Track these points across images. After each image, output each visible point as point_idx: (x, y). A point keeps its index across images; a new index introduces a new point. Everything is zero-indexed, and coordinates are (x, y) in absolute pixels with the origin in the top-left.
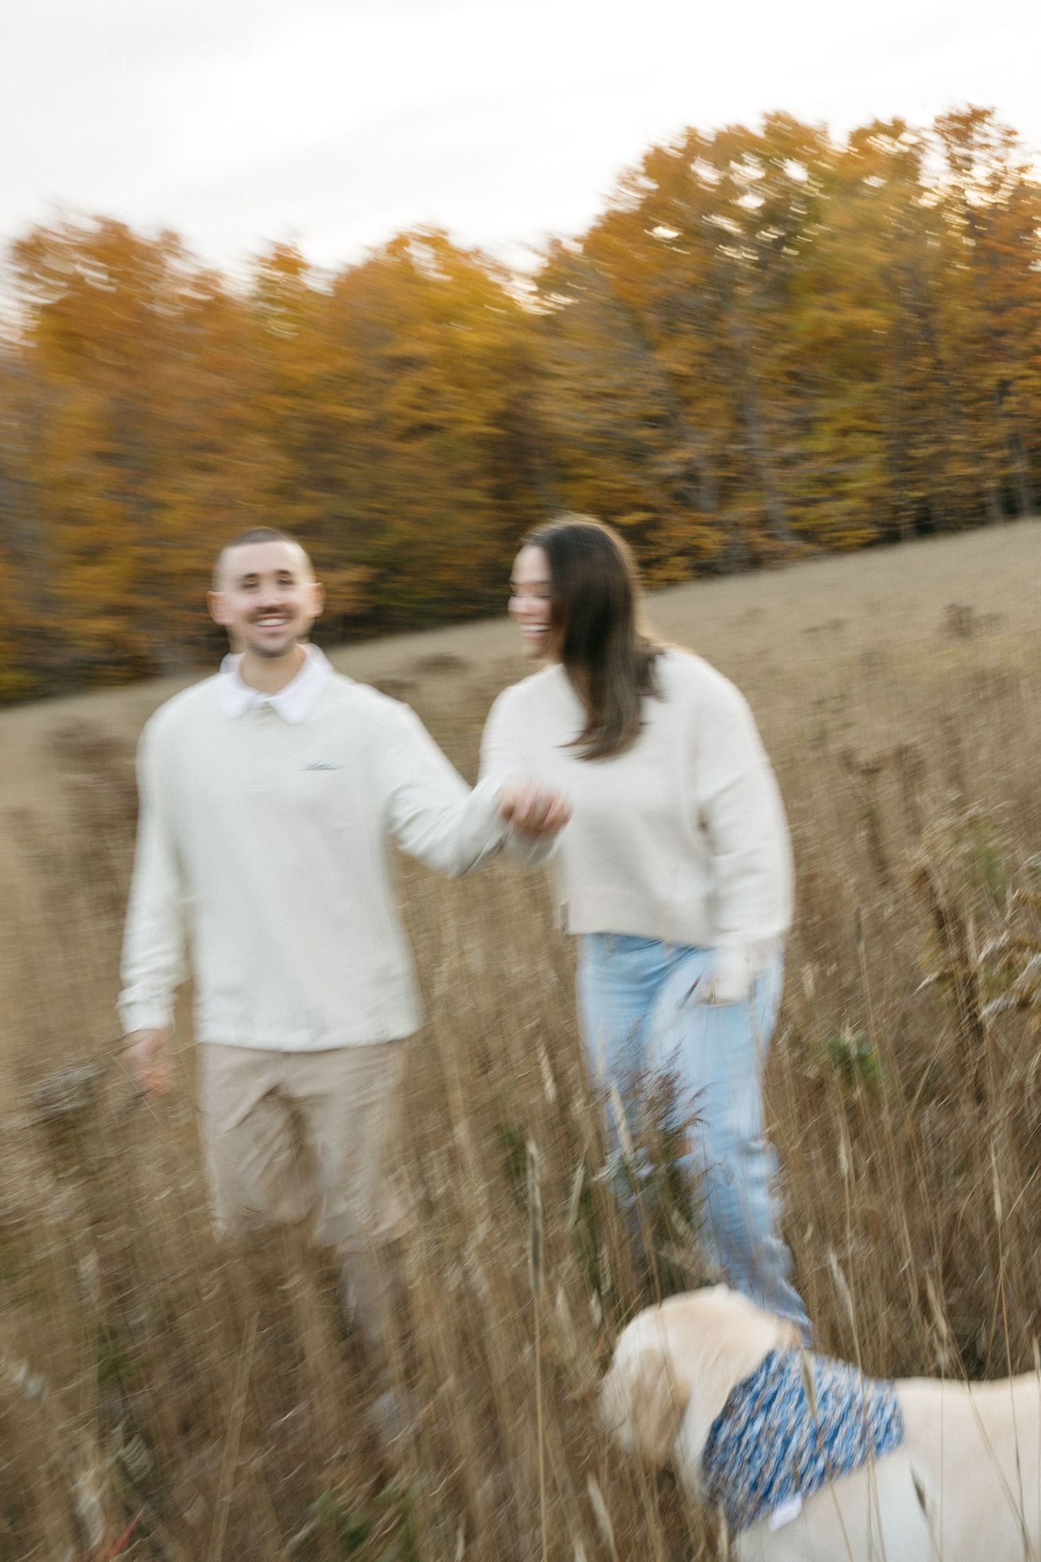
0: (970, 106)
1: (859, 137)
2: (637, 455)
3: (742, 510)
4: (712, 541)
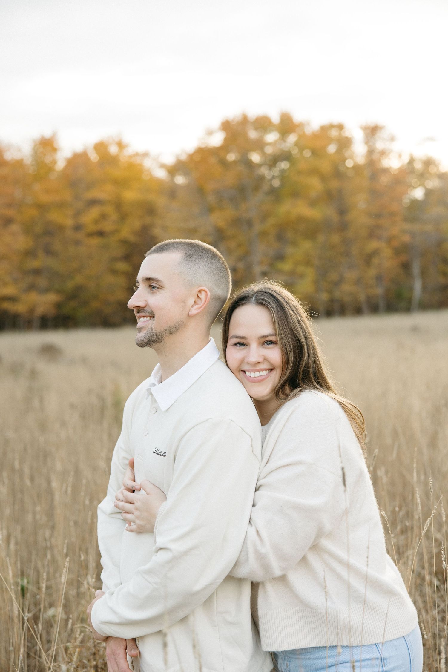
0: (374, 123)
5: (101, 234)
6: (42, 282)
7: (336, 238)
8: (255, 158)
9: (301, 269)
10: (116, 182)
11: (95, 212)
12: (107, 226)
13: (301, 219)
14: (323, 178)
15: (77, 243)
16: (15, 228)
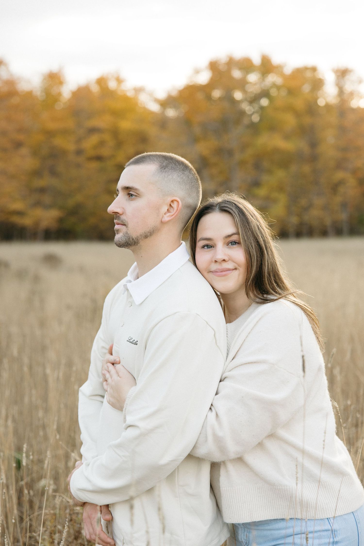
0: (344, 66)
5: (99, 158)
6: (47, 199)
7: (306, 169)
8: (238, 95)
9: (275, 195)
10: (114, 113)
11: (94, 139)
12: (105, 152)
13: (276, 151)
14: (297, 114)
15: (78, 166)
16: (24, 151)
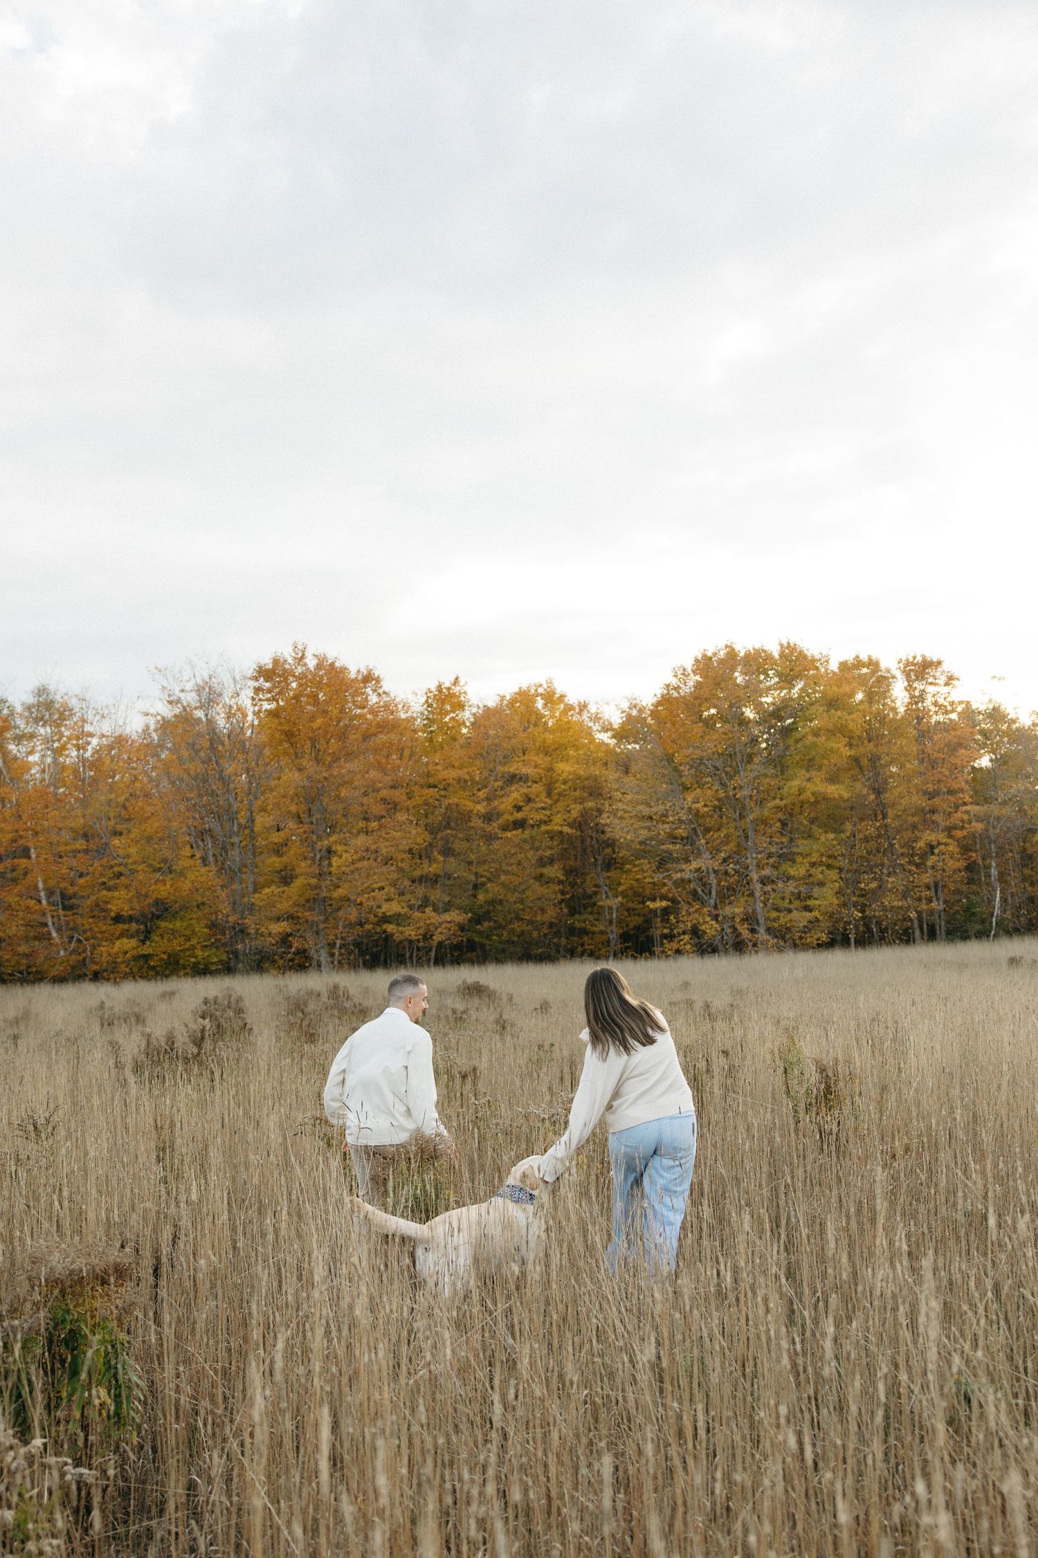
0: (923, 656)
1: (843, 666)
2: (663, 862)
3: (736, 909)
4: (710, 928)
5: (520, 824)
6: (440, 896)
8: (749, 713)
10: (545, 751)
12: (532, 814)
14: (852, 740)
15: (489, 838)
16: (401, 817)
